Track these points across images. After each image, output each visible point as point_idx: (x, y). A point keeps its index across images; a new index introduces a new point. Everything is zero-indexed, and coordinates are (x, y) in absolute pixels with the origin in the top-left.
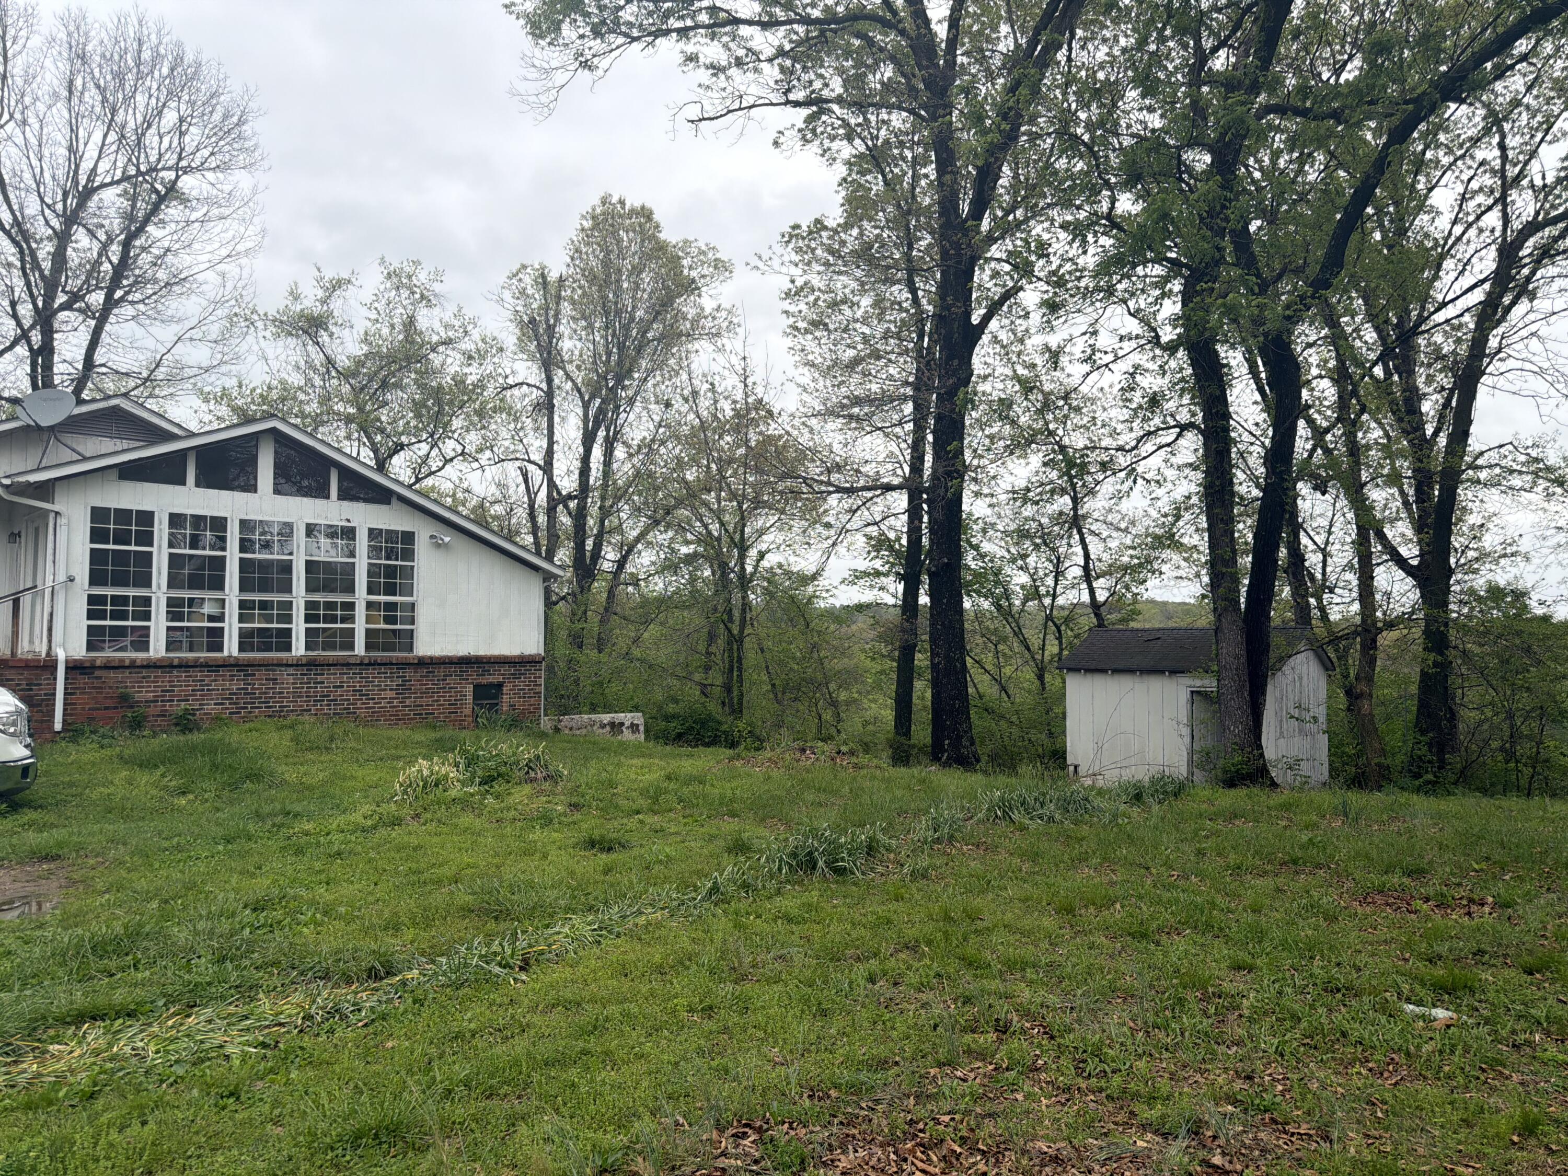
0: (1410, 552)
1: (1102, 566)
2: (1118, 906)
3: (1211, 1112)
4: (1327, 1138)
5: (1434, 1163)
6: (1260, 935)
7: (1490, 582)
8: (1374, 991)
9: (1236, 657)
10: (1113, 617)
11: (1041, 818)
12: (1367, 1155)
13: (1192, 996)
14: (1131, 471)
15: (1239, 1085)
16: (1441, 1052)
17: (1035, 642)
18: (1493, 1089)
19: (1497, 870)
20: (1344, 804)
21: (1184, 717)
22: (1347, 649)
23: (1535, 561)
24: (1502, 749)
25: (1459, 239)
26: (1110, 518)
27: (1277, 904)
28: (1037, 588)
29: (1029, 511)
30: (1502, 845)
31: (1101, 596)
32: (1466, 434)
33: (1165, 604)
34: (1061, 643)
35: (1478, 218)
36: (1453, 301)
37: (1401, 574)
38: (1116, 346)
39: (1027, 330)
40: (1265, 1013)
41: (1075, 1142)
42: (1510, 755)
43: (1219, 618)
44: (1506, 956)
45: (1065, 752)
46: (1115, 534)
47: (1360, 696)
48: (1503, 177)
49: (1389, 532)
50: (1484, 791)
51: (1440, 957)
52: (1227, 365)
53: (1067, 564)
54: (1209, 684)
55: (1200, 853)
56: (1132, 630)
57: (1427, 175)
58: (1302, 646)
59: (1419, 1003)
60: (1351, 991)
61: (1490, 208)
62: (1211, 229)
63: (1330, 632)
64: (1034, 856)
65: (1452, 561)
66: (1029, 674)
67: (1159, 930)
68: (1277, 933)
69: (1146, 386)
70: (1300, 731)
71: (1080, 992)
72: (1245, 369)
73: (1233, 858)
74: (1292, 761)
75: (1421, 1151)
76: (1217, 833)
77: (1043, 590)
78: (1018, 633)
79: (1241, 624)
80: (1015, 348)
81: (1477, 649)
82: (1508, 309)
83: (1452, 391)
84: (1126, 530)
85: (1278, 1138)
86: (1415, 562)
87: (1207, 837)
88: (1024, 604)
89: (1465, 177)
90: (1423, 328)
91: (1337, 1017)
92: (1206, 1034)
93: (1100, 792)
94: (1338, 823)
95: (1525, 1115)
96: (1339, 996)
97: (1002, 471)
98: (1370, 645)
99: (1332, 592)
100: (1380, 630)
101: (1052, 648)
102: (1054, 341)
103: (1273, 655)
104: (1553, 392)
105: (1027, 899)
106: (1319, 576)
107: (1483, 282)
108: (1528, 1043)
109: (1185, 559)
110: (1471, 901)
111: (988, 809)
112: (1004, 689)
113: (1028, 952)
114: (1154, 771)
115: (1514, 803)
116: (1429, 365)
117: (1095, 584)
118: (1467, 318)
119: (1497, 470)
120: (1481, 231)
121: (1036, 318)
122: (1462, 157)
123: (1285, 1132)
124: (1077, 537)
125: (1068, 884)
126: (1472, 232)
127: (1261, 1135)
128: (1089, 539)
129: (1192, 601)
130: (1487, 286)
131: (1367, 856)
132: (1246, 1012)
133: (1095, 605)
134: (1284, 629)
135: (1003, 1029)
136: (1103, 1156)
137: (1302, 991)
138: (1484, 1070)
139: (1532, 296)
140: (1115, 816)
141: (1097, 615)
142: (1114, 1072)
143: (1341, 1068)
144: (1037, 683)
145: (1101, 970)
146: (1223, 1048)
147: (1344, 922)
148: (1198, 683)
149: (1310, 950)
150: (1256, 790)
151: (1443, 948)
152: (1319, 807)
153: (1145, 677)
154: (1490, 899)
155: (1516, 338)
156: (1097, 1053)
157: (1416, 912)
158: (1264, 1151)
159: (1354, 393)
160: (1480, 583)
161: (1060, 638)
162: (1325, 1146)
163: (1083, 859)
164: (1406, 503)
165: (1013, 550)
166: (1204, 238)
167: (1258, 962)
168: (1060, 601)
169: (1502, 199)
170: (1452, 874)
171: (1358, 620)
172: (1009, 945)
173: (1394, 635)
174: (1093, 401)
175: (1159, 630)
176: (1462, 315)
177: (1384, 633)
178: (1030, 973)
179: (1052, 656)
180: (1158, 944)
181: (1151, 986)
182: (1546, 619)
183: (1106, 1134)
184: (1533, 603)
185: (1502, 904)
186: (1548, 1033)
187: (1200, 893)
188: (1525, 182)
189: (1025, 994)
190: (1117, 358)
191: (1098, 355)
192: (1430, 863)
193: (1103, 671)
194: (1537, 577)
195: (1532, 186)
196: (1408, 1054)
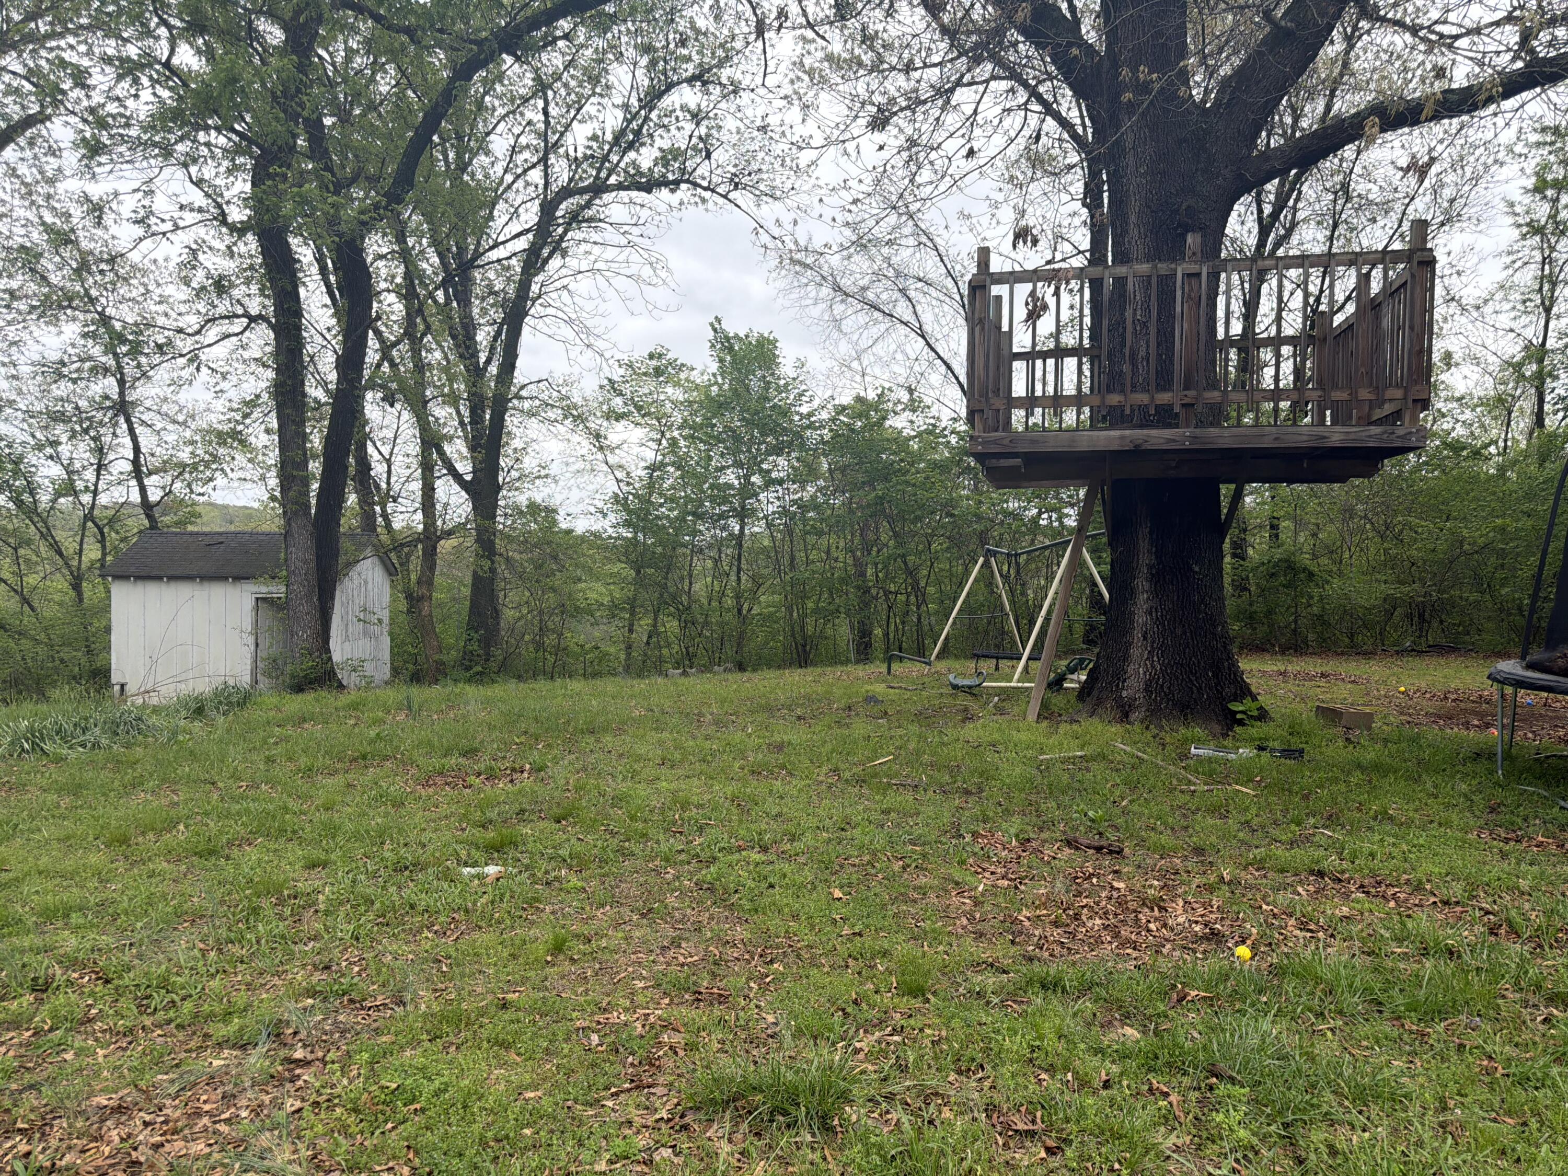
0: (464, 468)
1: (156, 462)
2: (181, 827)
3: (290, 1011)
4: (401, 1003)
5: (489, 997)
6: (332, 830)
7: (529, 499)
8: (438, 862)
9: (305, 562)
10: (167, 519)
11: (83, 746)
12: (436, 1008)
13: (266, 903)
14: (194, 358)
15: (317, 976)
16: (493, 902)
17: (69, 545)
18: (533, 923)
19: (532, 742)
20: (408, 699)
21: (248, 625)
22: (408, 555)
23: (561, 483)
24: (533, 641)
25: (509, 187)
26: (165, 408)
27: (348, 799)
28: (72, 482)
29: (62, 389)
30: (536, 720)
31: (154, 495)
32: (513, 367)
33: (225, 507)
34: (104, 547)
35: (525, 171)
36: (503, 243)
37: (456, 488)
38: (176, 215)
39: (59, 170)
40: (341, 904)
41: (142, 1084)
42: (539, 646)
43: (288, 522)
44: (540, 811)
45: (109, 670)
46: (170, 427)
47: (421, 599)
48: (546, 141)
49: (447, 448)
50: (519, 678)
51: (491, 822)
52: (299, 261)
53: (111, 456)
54: (278, 590)
55: (270, 760)
56: (191, 533)
57: (485, 121)
58: (369, 551)
59: (473, 866)
60: (418, 866)
61: (534, 166)
62: (285, 111)
63: (393, 540)
64: (76, 789)
65: (500, 479)
66: (60, 584)
67: (230, 844)
68: (350, 826)
69: (210, 266)
70: (365, 634)
71: (139, 925)
72: (315, 269)
73: (304, 761)
74: (356, 663)
75: (479, 990)
76: (287, 739)
77: (79, 485)
78: (47, 535)
79: (310, 528)
80: (43, 189)
81: (517, 556)
82: (546, 261)
83: (502, 324)
84: (184, 424)
85: (356, 1016)
86: (468, 478)
87: (276, 743)
88: (54, 501)
89: (517, 130)
90: (479, 262)
91: (406, 893)
92: (283, 937)
93: (156, 710)
94: (401, 717)
95: (556, 937)
96: (407, 873)
97: (25, 335)
98: (430, 554)
99: (395, 501)
100: (440, 538)
101: (92, 552)
102: (96, 191)
103: (342, 560)
104: (578, 341)
105: (68, 838)
106: (384, 486)
107: (528, 231)
108: (557, 878)
109: (250, 460)
110: (513, 770)
111: (12, 743)
112: (26, 601)
113: (73, 895)
114: (218, 682)
115: (542, 685)
116: (483, 299)
117: (146, 482)
118: (514, 261)
119: (537, 403)
120: (528, 184)
121: (71, 159)
122: (513, 112)
123: (363, 1008)
124: (125, 426)
125: (121, 813)
126: (520, 184)
127: (341, 1018)
128: (139, 430)
129: (256, 505)
130: (530, 236)
131: (430, 744)
132: (322, 907)
133: (147, 506)
134: (351, 535)
135: (41, 987)
136: (173, 1090)
137: (375, 875)
138: (524, 909)
139: (564, 254)
140: (175, 733)
141: (149, 517)
142: (183, 999)
143: (410, 938)
144: (72, 593)
145: (164, 896)
146: (301, 946)
147: (410, 806)
148: (264, 589)
149: (381, 836)
150: (323, 693)
151: (492, 814)
152: (385, 704)
153: (206, 585)
154: (528, 766)
155: (551, 287)
156: (165, 985)
157: (470, 786)
158: (343, 1032)
159: (420, 312)
160: (522, 499)
161: (102, 541)
162: (399, 1010)
163: (136, 784)
164: (462, 423)
165: (38, 435)
166: (277, 119)
167: (333, 856)
168: (103, 499)
169: (544, 160)
170: (499, 749)
171: (421, 527)
172: (46, 892)
173: (453, 542)
174: (144, 273)
175: (221, 534)
176: (510, 258)
177: (442, 542)
178: (75, 919)
179: (92, 562)
180: (228, 858)
181: (222, 902)
182: (569, 532)
183: (177, 1066)
184: (560, 518)
185: (538, 769)
186: (570, 868)
187: (272, 800)
188: (562, 151)
189: (69, 942)
190: (177, 228)
191: (153, 220)
192: (482, 742)
193: (159, 578)
194: (563, 496)
195: (567, 155)
196: (467, 911)
